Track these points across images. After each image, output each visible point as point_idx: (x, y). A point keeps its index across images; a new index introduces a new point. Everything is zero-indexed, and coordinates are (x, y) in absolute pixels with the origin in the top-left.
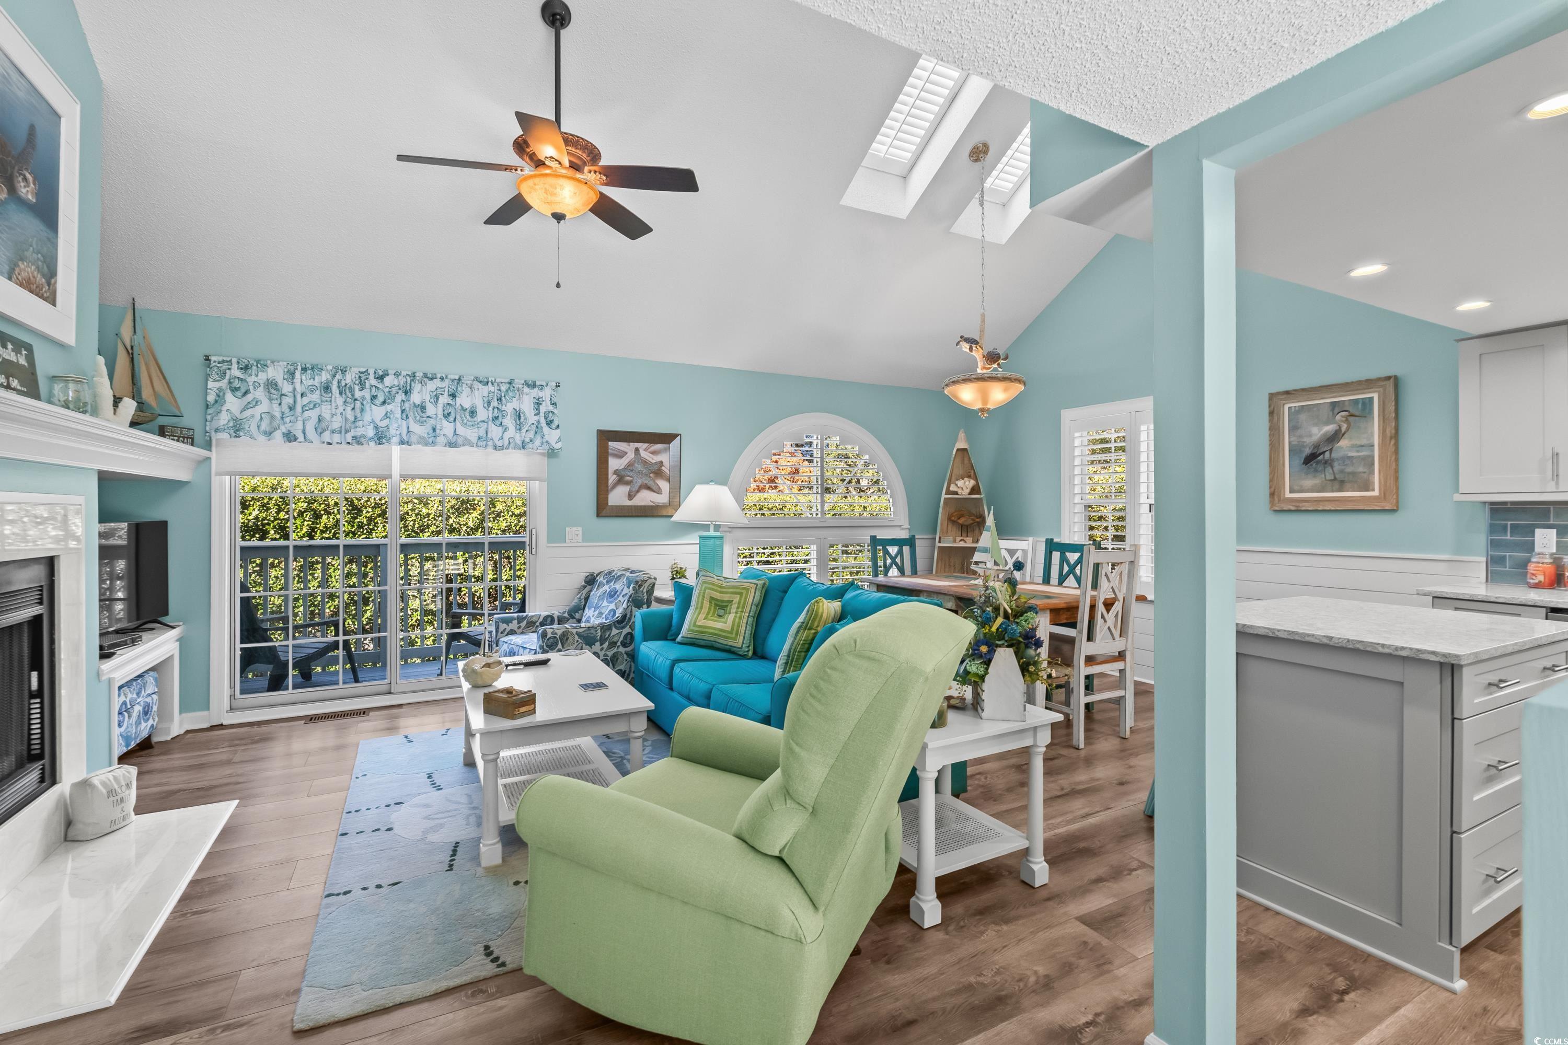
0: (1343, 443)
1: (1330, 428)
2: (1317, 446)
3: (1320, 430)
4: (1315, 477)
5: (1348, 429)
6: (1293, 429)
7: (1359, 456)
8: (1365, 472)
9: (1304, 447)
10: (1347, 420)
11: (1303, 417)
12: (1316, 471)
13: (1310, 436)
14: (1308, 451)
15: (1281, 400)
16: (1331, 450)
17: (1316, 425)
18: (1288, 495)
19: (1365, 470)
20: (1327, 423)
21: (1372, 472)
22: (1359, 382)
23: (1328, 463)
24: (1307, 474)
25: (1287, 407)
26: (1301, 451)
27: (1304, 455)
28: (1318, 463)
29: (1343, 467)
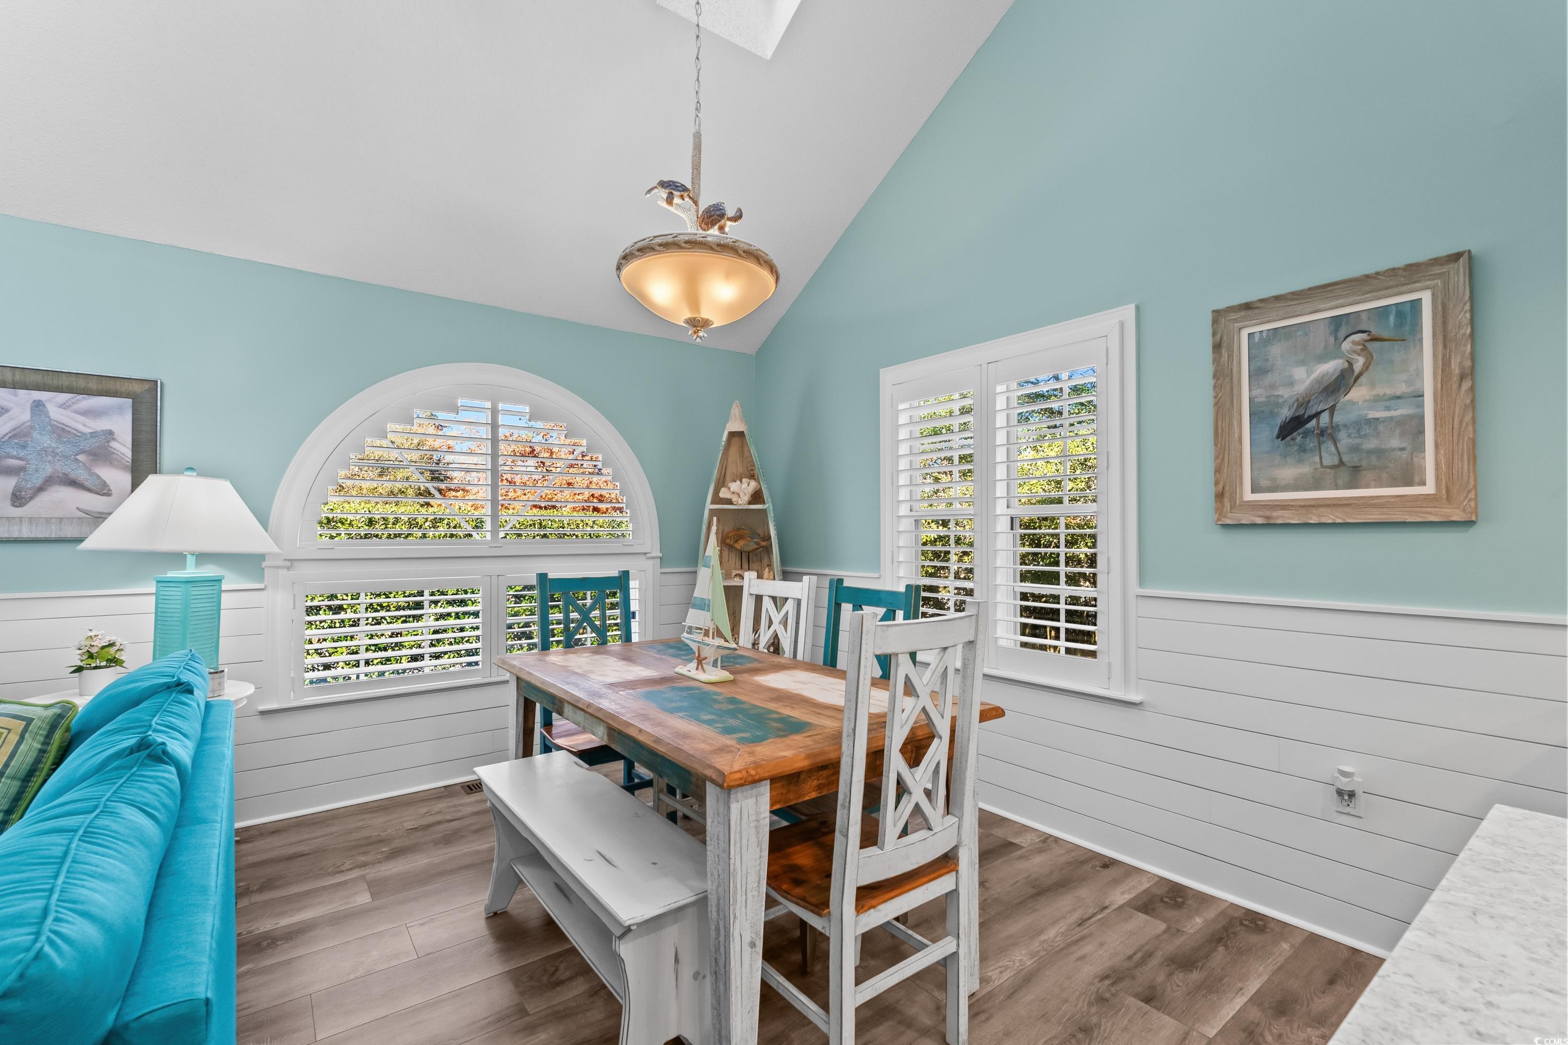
0: (1358, 394)
1: (1331, 367)
2: (1304, 402)
3: (1309, 373)
4: (1300, 461)
5: (1366, 367)
6: (1257, 374)
7: (1391, 418)
8: (1402, 449)
9: (1280, 406)
10: (1365, 348)
11: (1276, 350)
12: (1303, 449)
13: (1291, 383)
14: (1286, 413)
15: (1235, 321)
16: (1332, 409)
17: (1302, 363)
18: (1249, 496)
19: (1403, 445)
20: (1323, 358)
21: (1420, 447)
22: (1393, 272)
23: (1327, 434)
24: (1284, 456)
25: (1245, 334)
26: (1273, 414)
27: (1279, 421)
28: (1306, 435)
29: (1358, 441)
